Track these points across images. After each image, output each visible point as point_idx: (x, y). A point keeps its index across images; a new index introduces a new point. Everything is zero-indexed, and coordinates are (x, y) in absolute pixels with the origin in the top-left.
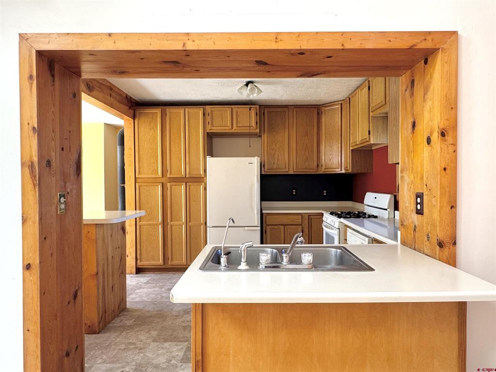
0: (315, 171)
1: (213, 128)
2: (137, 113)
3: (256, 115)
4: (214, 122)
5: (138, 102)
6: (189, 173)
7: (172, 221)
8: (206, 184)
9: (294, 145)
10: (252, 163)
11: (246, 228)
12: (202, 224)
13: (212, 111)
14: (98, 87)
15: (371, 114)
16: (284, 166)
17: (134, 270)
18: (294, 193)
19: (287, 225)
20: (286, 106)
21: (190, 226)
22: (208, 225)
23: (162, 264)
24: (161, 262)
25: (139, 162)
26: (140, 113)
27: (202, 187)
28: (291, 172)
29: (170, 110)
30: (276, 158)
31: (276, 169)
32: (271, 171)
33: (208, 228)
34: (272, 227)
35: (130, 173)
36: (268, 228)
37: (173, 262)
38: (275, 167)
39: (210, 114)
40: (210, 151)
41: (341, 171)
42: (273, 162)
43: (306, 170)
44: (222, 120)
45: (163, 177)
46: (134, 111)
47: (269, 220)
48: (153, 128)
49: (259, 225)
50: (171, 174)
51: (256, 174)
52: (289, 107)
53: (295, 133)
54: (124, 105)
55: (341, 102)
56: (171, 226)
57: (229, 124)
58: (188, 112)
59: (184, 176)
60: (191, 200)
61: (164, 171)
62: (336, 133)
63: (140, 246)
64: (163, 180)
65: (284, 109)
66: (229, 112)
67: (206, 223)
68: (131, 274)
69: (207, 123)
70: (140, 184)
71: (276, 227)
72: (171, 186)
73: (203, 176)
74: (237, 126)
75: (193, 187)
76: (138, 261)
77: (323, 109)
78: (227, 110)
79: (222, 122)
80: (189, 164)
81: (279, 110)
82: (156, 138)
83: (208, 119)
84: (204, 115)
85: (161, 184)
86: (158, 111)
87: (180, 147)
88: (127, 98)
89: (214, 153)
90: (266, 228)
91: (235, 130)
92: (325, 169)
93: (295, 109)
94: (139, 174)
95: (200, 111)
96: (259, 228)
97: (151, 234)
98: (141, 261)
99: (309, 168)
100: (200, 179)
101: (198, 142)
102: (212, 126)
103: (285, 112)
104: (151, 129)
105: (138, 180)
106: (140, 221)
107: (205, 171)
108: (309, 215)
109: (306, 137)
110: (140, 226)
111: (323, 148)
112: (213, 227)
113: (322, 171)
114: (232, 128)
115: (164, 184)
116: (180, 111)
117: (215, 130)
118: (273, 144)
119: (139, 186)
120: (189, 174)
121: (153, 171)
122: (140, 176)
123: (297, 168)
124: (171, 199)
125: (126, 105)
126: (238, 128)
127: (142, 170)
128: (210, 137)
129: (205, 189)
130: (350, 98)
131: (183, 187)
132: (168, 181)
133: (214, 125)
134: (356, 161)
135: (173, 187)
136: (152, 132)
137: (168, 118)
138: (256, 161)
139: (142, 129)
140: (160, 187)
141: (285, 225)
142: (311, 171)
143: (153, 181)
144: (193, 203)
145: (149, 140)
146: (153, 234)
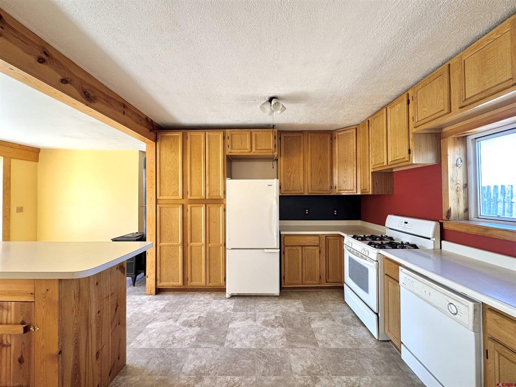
0: (328, 192)
1: (233, 151)
2: (159, 136)
3: (275, 138)
4: (234, 145)
5: (160, 126)
6: (209, 194)
7: (191, 242)
8: (225, 205)
9: (308, 168)
10: (271, 185)
11: (265, 250)
12: (221, 245)
13: (232, 134)
14: (104, 99)
15: (413, 130)
16: (299, 188)
17: (154, 291)
18: (307, 213)
19: (304, 246)
20: (301, 132)
21: (209, 248)
22: (227, 247)
23: (182, 285)
24: (180, 283)
25: (160, 183)
26: (162, 137)
27: (221, 209)
28: (306, 194)
29: (190, 134)
30: (292, 181)
31: (292, 190)
32: (287, 192)
33: (227, 250)
34: (290, 248)
35: (151, 196)
36: (286, 249)
37: (192, 283)
38: (291, 189)
39: (230, 137)
40: (230, 174)
41: (357, 192)
42: (289, 184)
43: (321, 192)
44: (242, 143)
45: (183, 198)
46: (156, 134)
47: (287, 241)
48: (174, 151)
49: (279, 247)
50: (191, 195)
51: (275, 196)
52: (304, 132)
53: (309, 157)
54: (143, 126)
55: (355, 127)
56: (191, 247)
57: (248, 147)
58: (209, 136)
59: (204, 198)
60: (211, 222)
61: (184, 193)
62: (351, 156)
63: (160, 267)
64: (183, 202)
65: (299, 134)
66: (248, 136)
67: (225, 245)
68: (151, 295)
69: (227, 145)
70: (160, 205)
71: (294, 248)
72: (191, 207)
73: (223, 198)
74: (256, 149)
75: (213, 208)
76: (158, 282)
77: (336, 135)
78: (247, 133)
79: (242, 145)
80: (209, 185)
81: (295, 135)
82: (176, 160)
83: (228, 142)
84: (224, 139)
85: (181, 205)
86: (179, 134)
87: (200, 169)
88: (148, 121)
89: (234, 175)
90: (284, 249)
91: (254, 152)
92: (339, 190)
93: (309, 134)
94: (160, 195)
95: (220, 135)
96: (279, 250)
97: (171, 255)
98: (160, 282)
99: (323, 189)
100: (219, 201)
101: (218, 165)
102: (232, 149)
103: (300, 137)
104: (172, 152)
105: (159, 202)
106: (160, 242)
107: (225, 193)
108: (326, 236)
109: (320, 161)
110: (160, 247)
111: (336, 171)
112: (232, 249)
113: (335, 192)
114: (251, 151)
115: (185, 206)
116: (201, 134)
117: (236, 152)
118: (289, 167)
119: (160, 208)
120: (209, 196)
121: (174, 193)
122: (161, 198)
123: (311, 190)
124: (191, 221)
125: (146, 127)
126: (257, 151)
127: (162, 191)
128: (230, 160)
129: (225, 210)
130: (369, 121)
131: (203, 209)
132: (187, 203)
133: (234, 147)
134: (377, 183)
135: (193, 208)
136: (173, 155)
137: (189, 141)
138: (275, 183)
139: (163, 152)
140: (180, 209)
141: (302, 246)
142: (326, 192)
143: (174, 203)
144: (212, 225)
145: (170, 163)
146: (173, 255)
